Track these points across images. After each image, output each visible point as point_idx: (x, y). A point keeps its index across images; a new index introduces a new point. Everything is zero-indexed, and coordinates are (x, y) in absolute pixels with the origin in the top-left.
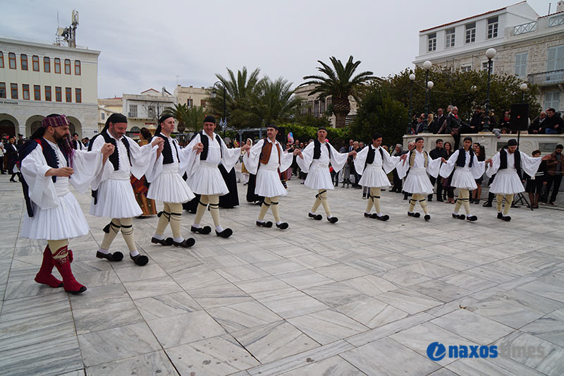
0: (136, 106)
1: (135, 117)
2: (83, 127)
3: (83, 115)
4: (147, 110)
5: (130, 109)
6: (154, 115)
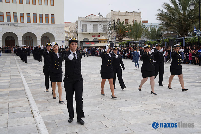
0: (86, 25)
1: (85, 32)
2: (55, 39)
3: (56, 32)
4: (93, 27)
5: (83, 27)
6: (97, 30)
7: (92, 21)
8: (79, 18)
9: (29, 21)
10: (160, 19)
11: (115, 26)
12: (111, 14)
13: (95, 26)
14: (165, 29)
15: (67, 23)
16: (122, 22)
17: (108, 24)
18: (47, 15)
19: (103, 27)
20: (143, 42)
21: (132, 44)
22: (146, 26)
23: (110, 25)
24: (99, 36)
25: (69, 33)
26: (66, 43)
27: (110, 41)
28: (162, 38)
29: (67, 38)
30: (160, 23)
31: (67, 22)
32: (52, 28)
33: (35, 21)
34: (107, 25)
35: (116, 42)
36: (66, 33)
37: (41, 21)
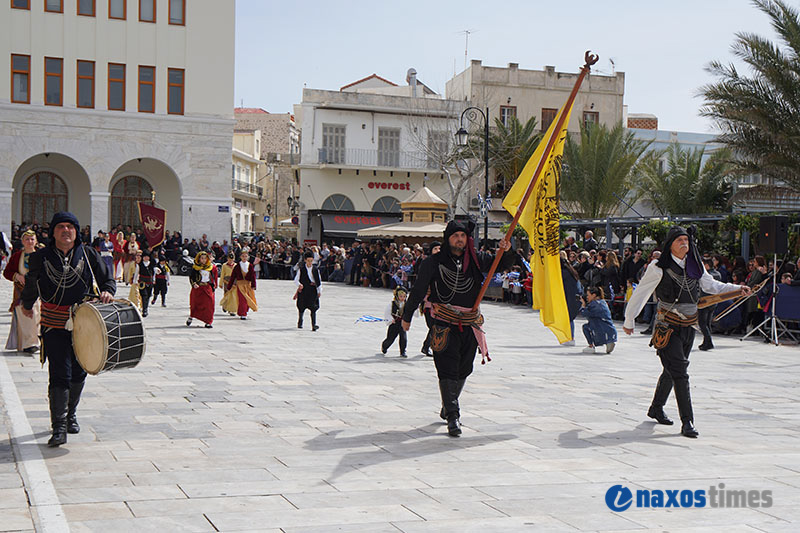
0: (342, 129)
1: (337, 162)
2: (184, 193)
3: (189, 155)
4: (376, 140)
5: (325, 137)
6: (397, 159)
7: (373, 112)
8: (307, 92)
9: (54, 97)
10: (722, 112)
11: (487, 140)
12: (468, 80)
13: (389, 137)
14: (744, 165)
15: (244, 116)
16: (523, 123)
17: (453, 127)
18: (147, 73)
19: (426, 142)
20: (628, 225)
21: (572, 234)
22: (650, 148)
23: (465, 132)
24: (408, 184)
25: (253, 164)
26: (238, 215)
27: (459, 212)
28: (730, 210)
29: (243, 191)
30: (718, 132)
31: (246, 110)
32: (172, 136)
33: (86, 100)
34: (446, 135)
35: (491, 219)
36: (239, 164)
37: (117, 102)
